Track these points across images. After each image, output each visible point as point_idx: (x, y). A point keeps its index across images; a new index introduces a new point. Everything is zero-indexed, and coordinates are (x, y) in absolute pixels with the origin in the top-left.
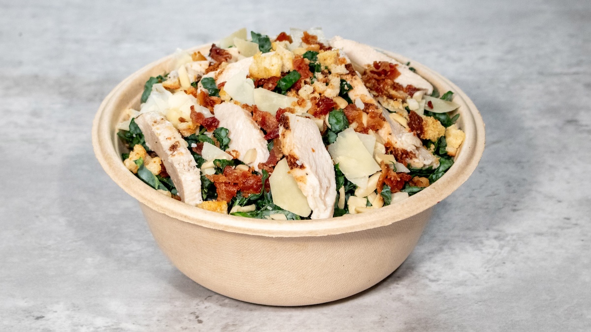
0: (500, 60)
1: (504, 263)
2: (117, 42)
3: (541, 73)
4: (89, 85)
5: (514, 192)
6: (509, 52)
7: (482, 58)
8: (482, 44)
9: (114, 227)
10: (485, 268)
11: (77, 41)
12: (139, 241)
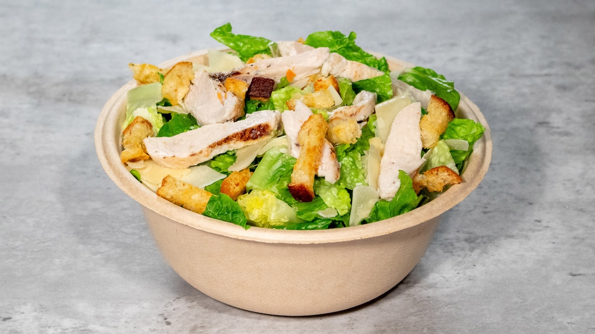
0: (472, 61)
1: (475, 265)
2: (85, 42)
3: (512, 75)
4: (57, 85)
5: (485, 194)
6: (480, 53)
7: (453, 59)
8: (453, 45)
9: (82, 228)
10: (456, 270)
11: (45, 41)
12: (107, 242)
